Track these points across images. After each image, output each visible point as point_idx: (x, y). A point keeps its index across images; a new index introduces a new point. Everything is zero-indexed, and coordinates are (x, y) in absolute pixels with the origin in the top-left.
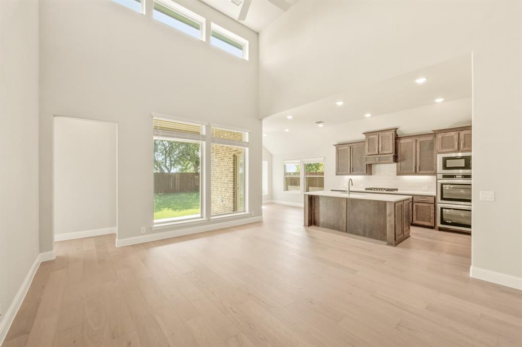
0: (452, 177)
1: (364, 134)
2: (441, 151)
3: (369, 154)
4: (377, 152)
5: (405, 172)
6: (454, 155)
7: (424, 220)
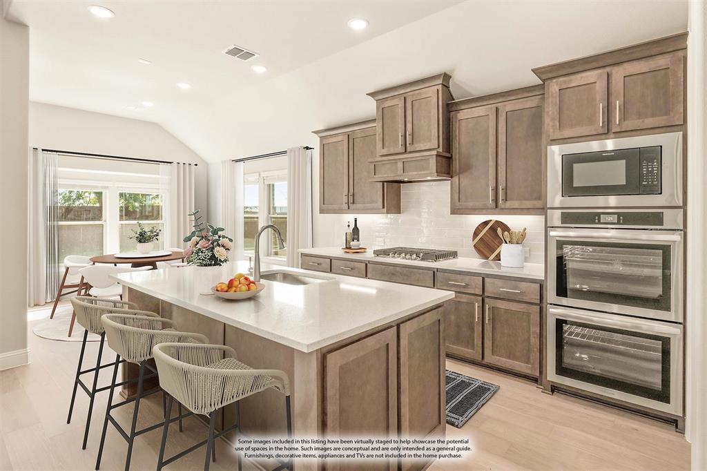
0: (591, 218)
1: (371, 95)
2: (558, 135)
3: (385, 151)
4: (400, 148)
5: (470, 204)
6: (594, 146)
7: (511, 356)
